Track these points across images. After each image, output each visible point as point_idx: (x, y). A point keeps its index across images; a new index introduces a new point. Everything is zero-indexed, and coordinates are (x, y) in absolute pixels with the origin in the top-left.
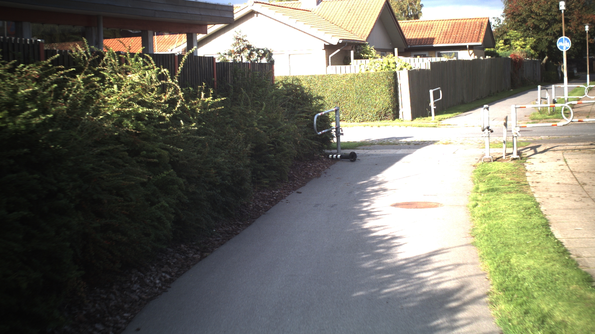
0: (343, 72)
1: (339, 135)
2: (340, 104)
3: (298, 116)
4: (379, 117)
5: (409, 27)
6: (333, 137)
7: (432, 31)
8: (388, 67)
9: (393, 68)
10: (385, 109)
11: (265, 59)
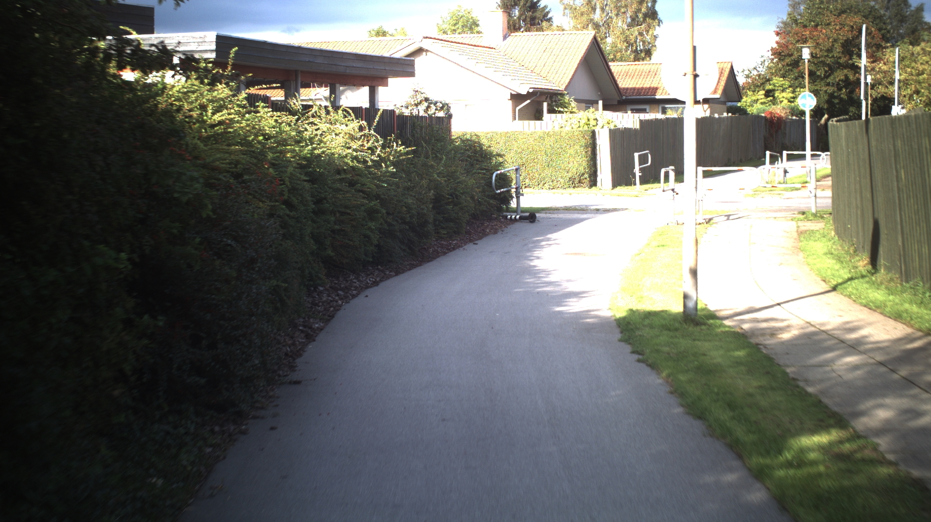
0: (532, 129)
1: (518, 196)
2: (526, 167)
3: (475, 173)
4: (572, 184)
5: (625, 72)
6: (512, 197)
7: (655, 79)
8: (587, 124)
10: (579, 175)
11: (442, 112)
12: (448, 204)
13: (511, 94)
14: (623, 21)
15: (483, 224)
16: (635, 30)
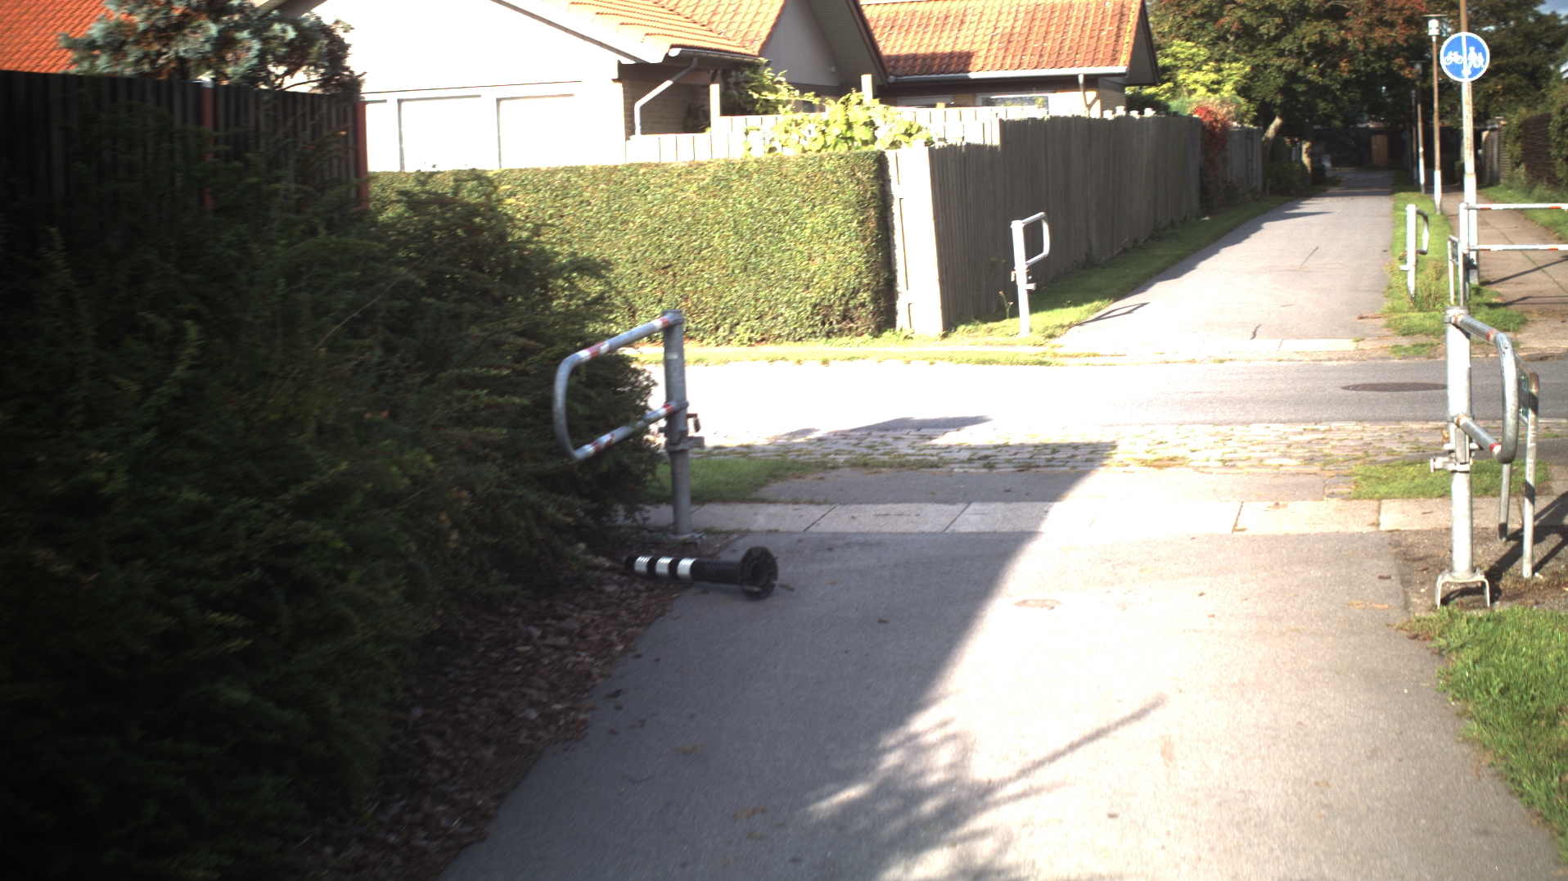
0: (686, 156)
2: (674, 275)
4: (823, 324)
7: (963, 33)
8: (846, 139)
9: (865, 143)
10: (844, 295)
13: (621, 66)
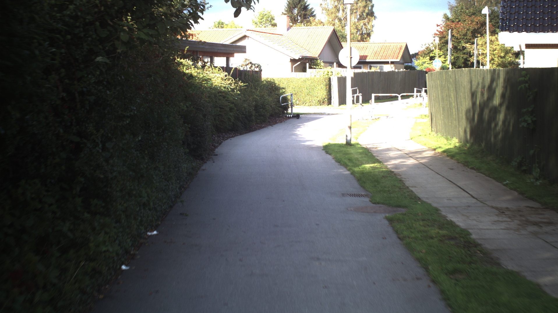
0: (300, 77)
1: (292, 107)
4: (320, 103)
7: (366, 51)
8: (327, 75)
10: (323, 99)
11: (257, 68)
12: (260, 108)
13: (291, 59)
14: (355, 17)
15: (275, 119)
16: (362, 23)
